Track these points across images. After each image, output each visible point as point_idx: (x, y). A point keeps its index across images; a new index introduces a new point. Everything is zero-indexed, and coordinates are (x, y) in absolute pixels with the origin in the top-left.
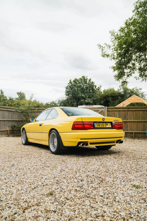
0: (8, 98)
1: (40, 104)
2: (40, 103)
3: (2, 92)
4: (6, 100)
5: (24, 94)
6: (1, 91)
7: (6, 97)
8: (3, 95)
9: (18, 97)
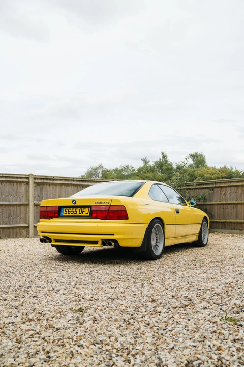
0: (175, 166)
1: (233, 173)
2: (234, 171)
3: (164, 157)
4: (172, 169)
5: (202, 156)
6: (163, 153)
7: (171, 164)
8: (166, 161)
9: (192, 162)
